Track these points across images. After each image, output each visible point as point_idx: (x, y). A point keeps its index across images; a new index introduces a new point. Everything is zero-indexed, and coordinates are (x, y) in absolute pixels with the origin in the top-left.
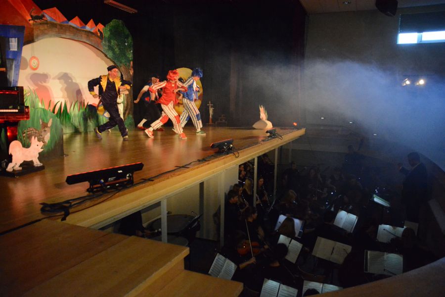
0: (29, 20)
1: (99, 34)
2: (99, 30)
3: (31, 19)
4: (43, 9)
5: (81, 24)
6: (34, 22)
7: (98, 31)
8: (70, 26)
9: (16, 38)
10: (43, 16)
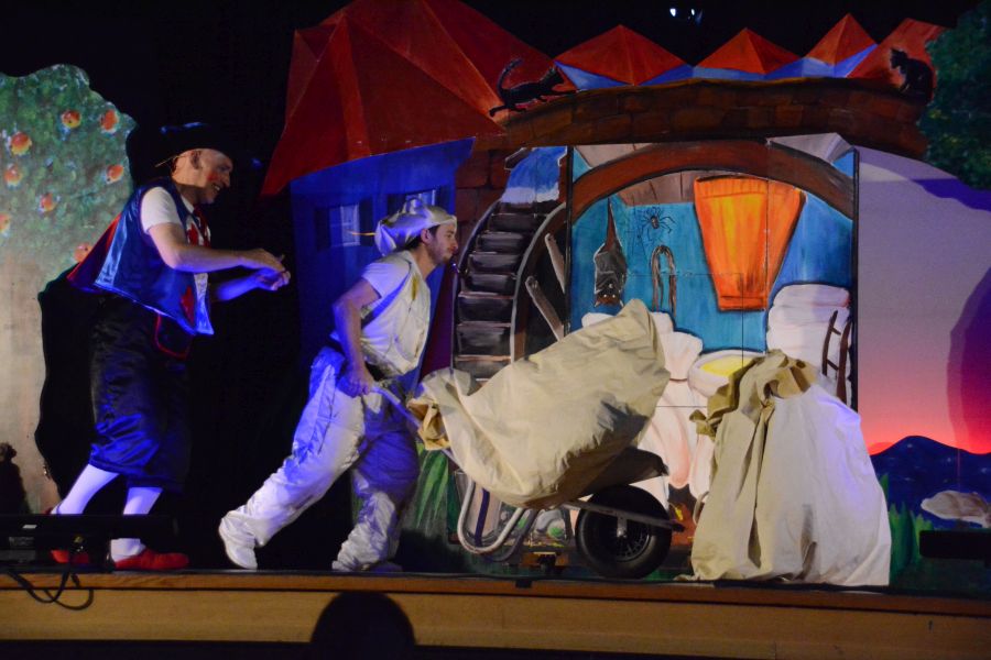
0: (493, 112)
1: (899, 79)
2: (899, 59)
3: (497, 103)
4: (555, 49)
5: (768, 61)
6: (516, 113)
7: (890, 64)
8: (705, 83)
9: (429, 190)
10: (559, 78)
